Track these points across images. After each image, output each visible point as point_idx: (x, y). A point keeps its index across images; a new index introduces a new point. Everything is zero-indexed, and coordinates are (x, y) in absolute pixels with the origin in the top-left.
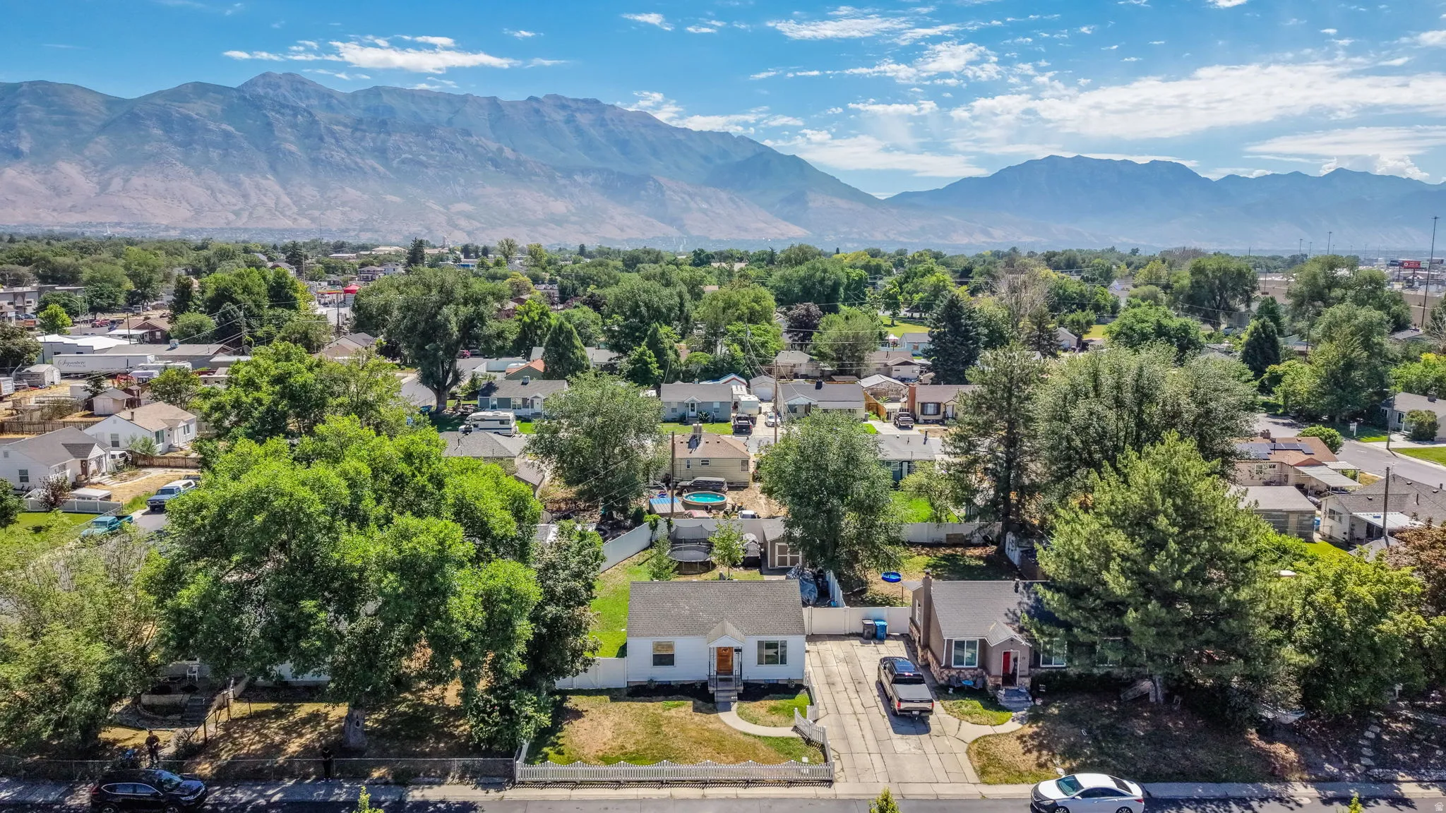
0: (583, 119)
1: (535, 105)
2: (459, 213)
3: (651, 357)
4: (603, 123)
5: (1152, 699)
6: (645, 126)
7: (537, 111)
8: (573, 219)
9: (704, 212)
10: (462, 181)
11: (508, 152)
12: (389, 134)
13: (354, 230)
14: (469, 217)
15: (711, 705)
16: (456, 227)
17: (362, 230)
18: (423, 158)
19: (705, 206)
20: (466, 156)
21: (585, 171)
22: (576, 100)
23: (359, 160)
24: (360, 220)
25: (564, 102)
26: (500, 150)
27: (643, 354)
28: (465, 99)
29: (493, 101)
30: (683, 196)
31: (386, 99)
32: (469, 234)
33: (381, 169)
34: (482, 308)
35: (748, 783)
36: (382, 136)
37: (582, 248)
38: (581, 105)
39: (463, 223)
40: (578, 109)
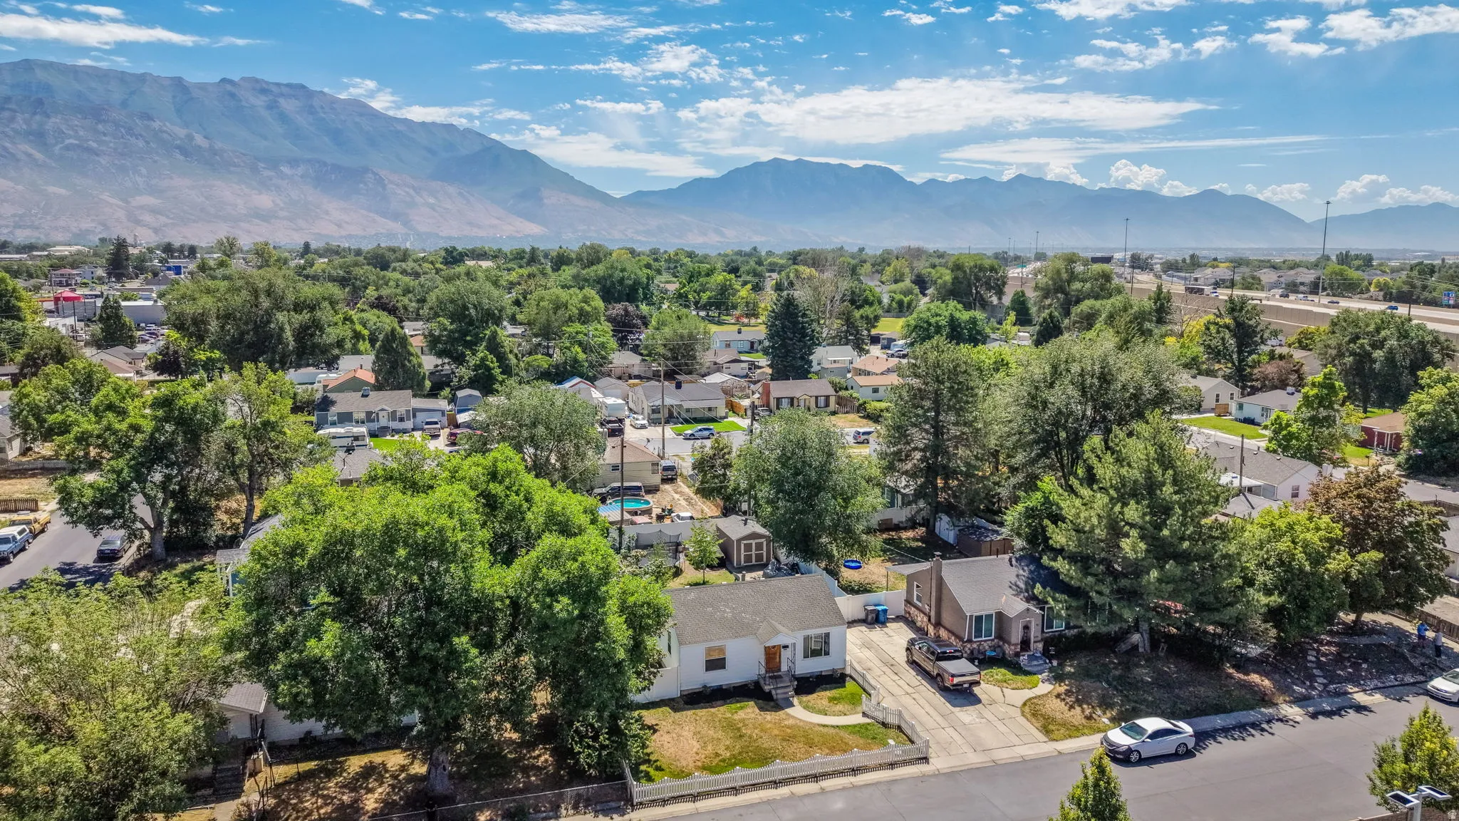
0: (288, 105)
1: (229, 87)
2: (142, 207)
4: (311, 110)
6: (361, 115)
7: (232, 95)
8: (284, 214)
9: (432, 207)
10: (144, 171)
11: (199, 139)
12: (48, 117)
13: (7, 226)
14: (154, 211)
16: (138, 222)
17: (17, 226)
18: (94, 145)
19: (431, 200)
20: (147, 143)
21: (293, 162)
22: (278, 85)
23: (8, 145)
24: (14, 215)
25: (264, 86)
26: (190, 138)
27: (484, 359)
28: (142, 78)
29: (178, 83)
30: (407, 190)
31: (40, 74)
32: (156, 231)
33: (39, 156)
36: (38, 117)
38: (284, 90)
39: (148, 218)
40: (282, 95)
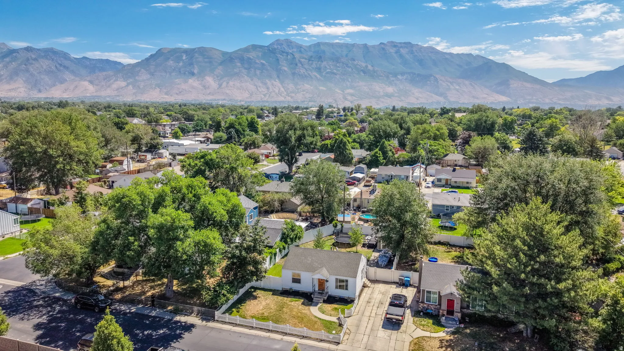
0: (403, 51)
1: (383, 46)
2: (348, 94)
3: (380, 154)
4: (412, 52)
5: (524, 335)
6: (432, 52)
7: (383, 49)
8: (396, 95)
9: (457, 90)
10: (350, 80)
11: (370, 67)
12: (322, 62)
13: (307, 101)
14: (352, 95)
15: (310, 303)
16: (346, 99)
17: (310, 101)
18: (335, 71)
19: (457, 87)
20: (352, 69)
21: (403, 74)
22: (400, 43)
23: (310, 73)
24: (309, 97)
25: (396, 44)
26: (367, 66)
27: (376, 153)
28: (353, 45)
29: (365, 46)
30: (447, 83)
31: (322, 47)
32: (351, 102)
33: (318, 76)
34: (305, 132)
35: (304, 337)
36: (319, 62)
37: (394, 107)
38: (403, 45)
39: (349, 98)
40: (401, 47)
